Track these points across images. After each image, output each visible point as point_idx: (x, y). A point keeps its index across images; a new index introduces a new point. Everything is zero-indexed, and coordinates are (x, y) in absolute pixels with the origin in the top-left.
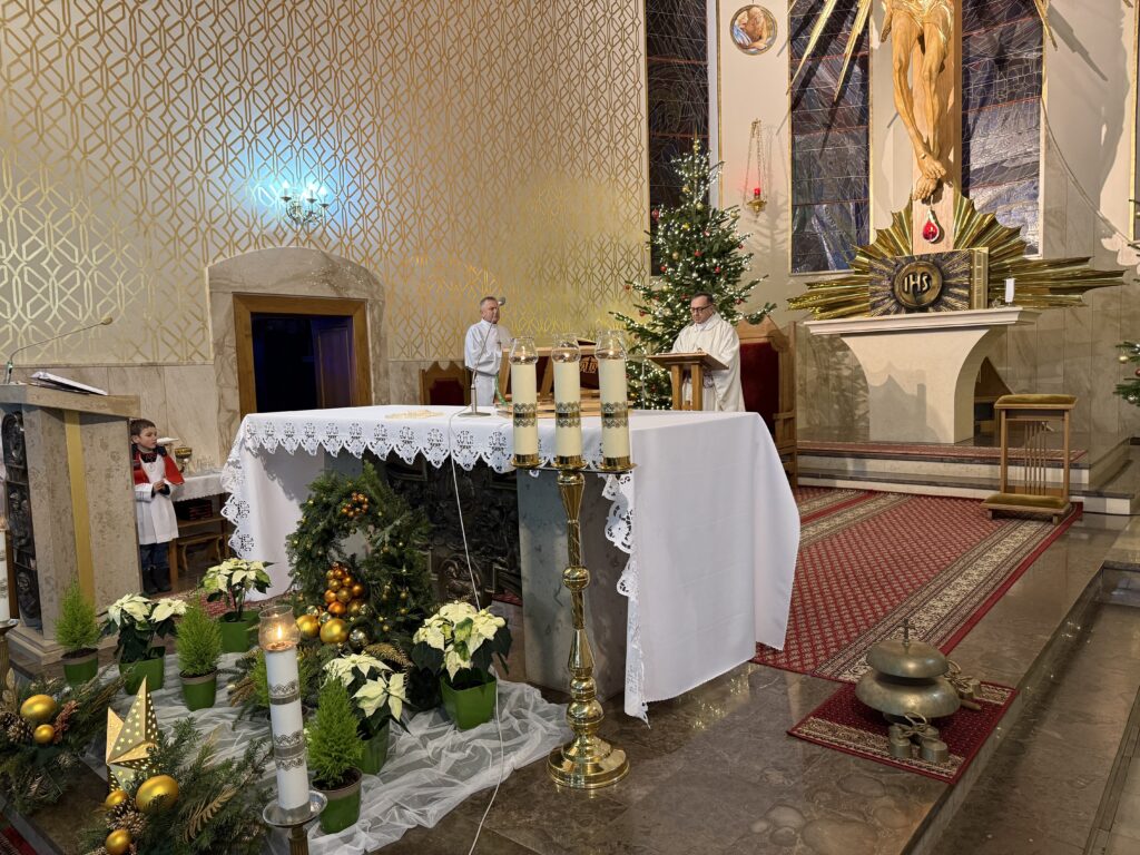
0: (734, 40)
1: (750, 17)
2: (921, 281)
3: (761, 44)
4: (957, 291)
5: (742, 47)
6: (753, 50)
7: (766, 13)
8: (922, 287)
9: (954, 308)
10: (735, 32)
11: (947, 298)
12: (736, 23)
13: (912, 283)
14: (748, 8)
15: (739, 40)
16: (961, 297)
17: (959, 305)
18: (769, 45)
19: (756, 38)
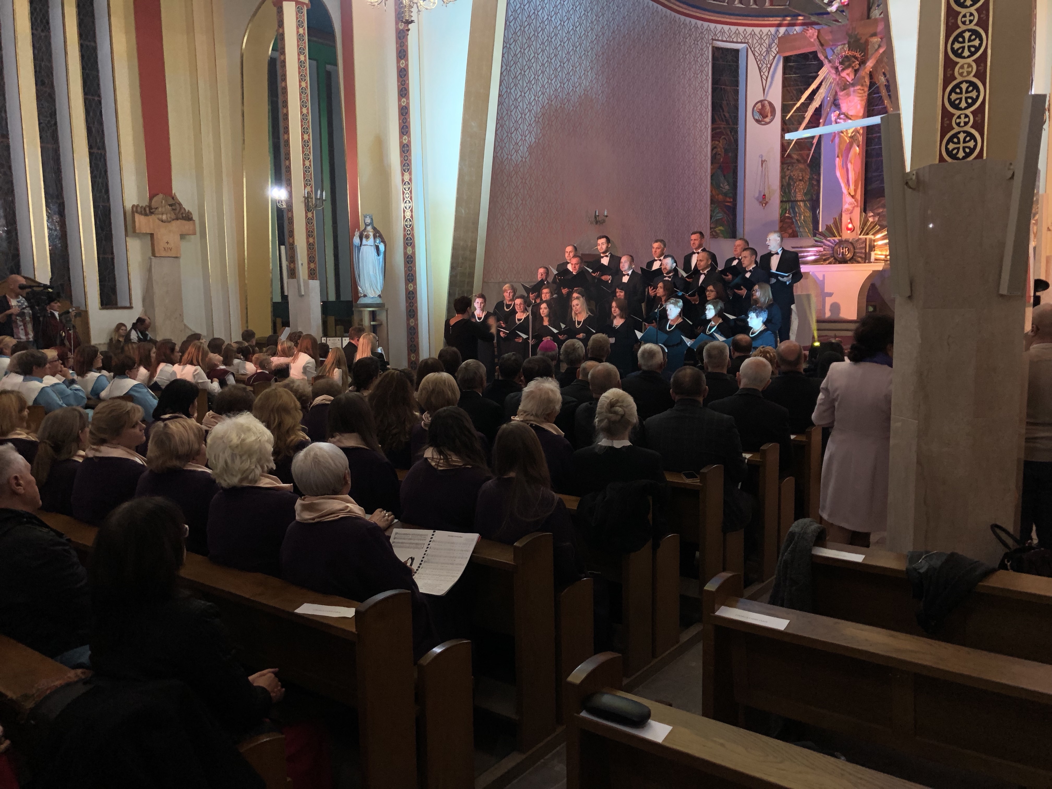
0: (754, 118)
1: (763, 106)
2: (845, 250)
3: (767, 120)
4: (859, 255)
5: (758, 121)
6: (763, 123)
7: (770, 104)
8: (845, 253)
10: (755, 114)
11: (857, 258)
12: (755, 109)
13: (841, 251)
14: (761, 101)
15: (756, 117)
16: (861, 258)
17: (860, 261)
18: (772, 120)
19: (765, 116)
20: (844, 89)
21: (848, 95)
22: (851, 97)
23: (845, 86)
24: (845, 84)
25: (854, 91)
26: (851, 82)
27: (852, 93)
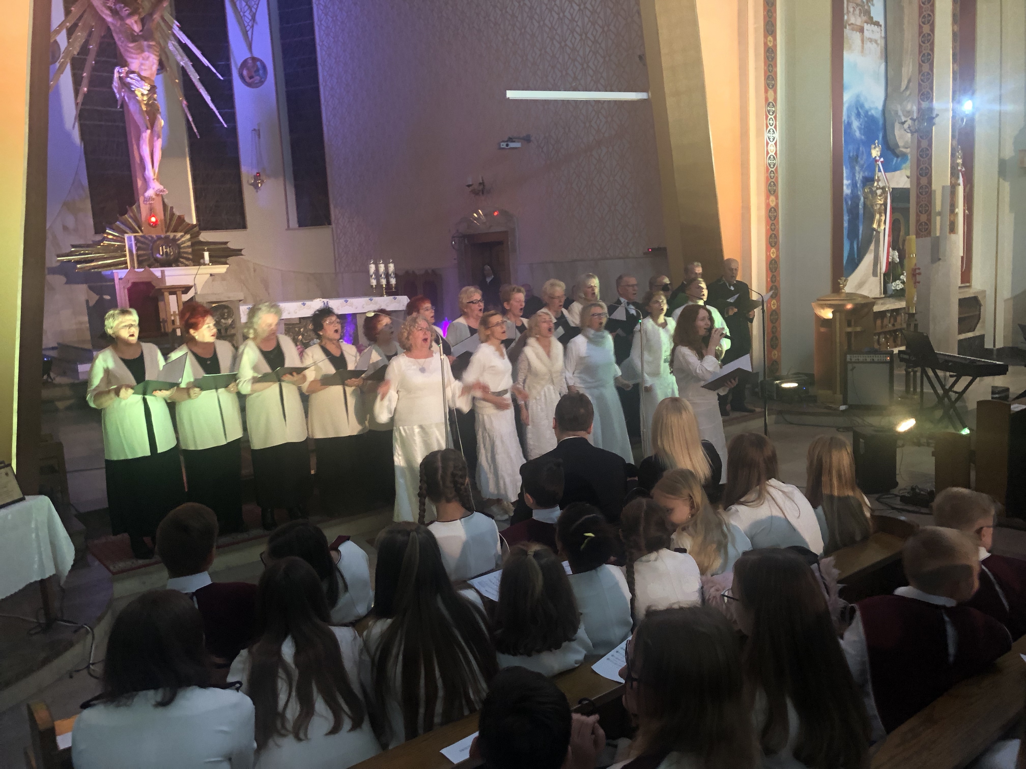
2: (170, 249)
4: (185, 255)
8: (171, 253)
9: (186, 265)
11: (182, 260)
13: (165, 250)
16: (188, 259)
17: (187, 263)
20: (134, 41)
21: (141, 50)
22: (146, 54)
23: (134, 38)
24: (132, 35)
25: (149, 47)
26: (140, 34)
27: (146, 48)
